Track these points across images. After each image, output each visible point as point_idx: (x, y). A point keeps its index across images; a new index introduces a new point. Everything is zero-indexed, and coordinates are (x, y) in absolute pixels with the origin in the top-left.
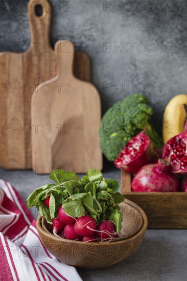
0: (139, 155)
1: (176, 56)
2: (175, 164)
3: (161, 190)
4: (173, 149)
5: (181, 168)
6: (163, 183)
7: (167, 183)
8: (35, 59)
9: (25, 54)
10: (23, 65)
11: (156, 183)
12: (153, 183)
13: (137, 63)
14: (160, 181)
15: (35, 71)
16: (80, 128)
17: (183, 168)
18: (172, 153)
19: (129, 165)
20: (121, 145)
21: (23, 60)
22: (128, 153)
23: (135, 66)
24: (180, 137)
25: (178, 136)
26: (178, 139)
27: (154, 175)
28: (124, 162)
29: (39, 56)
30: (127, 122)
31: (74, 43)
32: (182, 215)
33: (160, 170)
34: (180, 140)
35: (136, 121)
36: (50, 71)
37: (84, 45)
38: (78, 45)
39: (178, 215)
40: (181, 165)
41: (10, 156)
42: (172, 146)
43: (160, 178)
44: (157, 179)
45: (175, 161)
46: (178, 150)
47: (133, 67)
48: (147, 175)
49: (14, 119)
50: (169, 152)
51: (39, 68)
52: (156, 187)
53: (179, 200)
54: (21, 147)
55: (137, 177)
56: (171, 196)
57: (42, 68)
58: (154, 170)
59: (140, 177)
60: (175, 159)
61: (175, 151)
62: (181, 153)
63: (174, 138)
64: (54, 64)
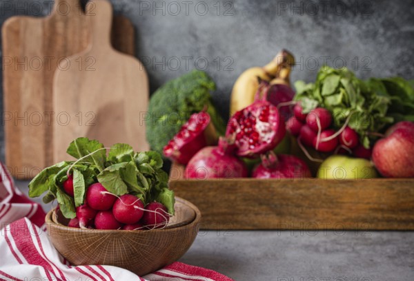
0: (195, 135)
1: (249, 23)
2: (242, 144)
3: (223, 176)
4: (240, 125)
5: (250, 149)
6: (225, 167)
7: (230, 167)
8: (60, 26)
9: (47, 19)
10: (44, 34)
11: (216, 167)
12: (211, 167)
13: (198, 33)
14: (221, 165)
15: (60, 41)
16: (120, 118)
17: (252, 147)
18: (238, 130)
19: (181, 150)
20: (173, 130)
21: (43, 26)
22: (180, 136)
23: (195, 37)
24: (250, 109)
25: (247, 108)
26: (246, 113)
27: (214, 157)
28: (176, 148)
29: (66, 22)
30: (181, 100)
31: (113, 6)
32: (250, 211)
33: (222, 150)
34: (250, 114)
35: (193, 98)
36: (81, 42)
37: (126, 9)
38: (118, 8)
39: (245, 210)
40: (250, 144)
41: (25, 160)
42: (238, 121)
43: (222, 161)
44: (217, 161)
45: (242, 140)
46: (246, 126)
47: (192, 39)
48: (203, 158)
49: (30, 107)
50: (234, 129)
51: (65, 38)
52: (217, 172)
53: (246, 189)
54: (39, 147)
55: (192, 162)
56: (236, 183)
57: (70, 37)
58: (214, 152)
59: (196, 161)
60: (242, 137)
61: (242, 127)
62: (250, 129)
63: (242, 112)
64: (85, 32)
